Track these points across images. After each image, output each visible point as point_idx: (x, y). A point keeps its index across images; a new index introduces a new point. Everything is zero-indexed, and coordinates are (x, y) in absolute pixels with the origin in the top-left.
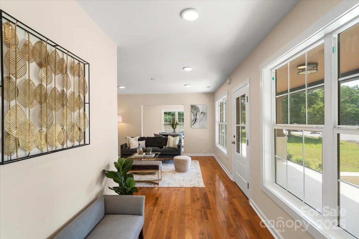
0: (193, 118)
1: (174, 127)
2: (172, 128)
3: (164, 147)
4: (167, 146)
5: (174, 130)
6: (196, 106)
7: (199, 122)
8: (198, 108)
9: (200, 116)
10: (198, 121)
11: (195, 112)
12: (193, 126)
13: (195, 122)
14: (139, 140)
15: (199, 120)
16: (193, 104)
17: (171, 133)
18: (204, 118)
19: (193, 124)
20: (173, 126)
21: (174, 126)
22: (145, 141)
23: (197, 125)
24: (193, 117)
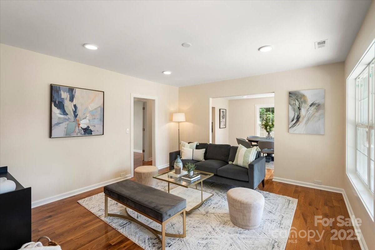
0: (292, 115)
1: (268, 130)
2: (265, 131)
3: (230, 163)
4: (234, 163)
5: (269, 133)
6: (299, 92)
7: (306, 123)
8: (303, 96)
9: (308, 111)
10: (303, 121)
11: (297, 103)
12: (291, 130)
13: (296, 122)
14: (198, 147)
15: (305, 119)
16: (293, 89)
17: (264, 138)
18: (317, 114)
19: (293, 126)
20: (266, 129)
21: (268, 127)
22: (204, 150)
23: (301, 127)
24: (293, 113)
